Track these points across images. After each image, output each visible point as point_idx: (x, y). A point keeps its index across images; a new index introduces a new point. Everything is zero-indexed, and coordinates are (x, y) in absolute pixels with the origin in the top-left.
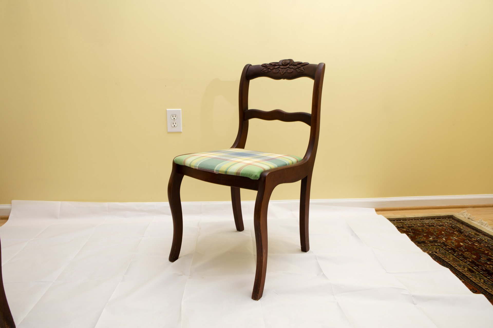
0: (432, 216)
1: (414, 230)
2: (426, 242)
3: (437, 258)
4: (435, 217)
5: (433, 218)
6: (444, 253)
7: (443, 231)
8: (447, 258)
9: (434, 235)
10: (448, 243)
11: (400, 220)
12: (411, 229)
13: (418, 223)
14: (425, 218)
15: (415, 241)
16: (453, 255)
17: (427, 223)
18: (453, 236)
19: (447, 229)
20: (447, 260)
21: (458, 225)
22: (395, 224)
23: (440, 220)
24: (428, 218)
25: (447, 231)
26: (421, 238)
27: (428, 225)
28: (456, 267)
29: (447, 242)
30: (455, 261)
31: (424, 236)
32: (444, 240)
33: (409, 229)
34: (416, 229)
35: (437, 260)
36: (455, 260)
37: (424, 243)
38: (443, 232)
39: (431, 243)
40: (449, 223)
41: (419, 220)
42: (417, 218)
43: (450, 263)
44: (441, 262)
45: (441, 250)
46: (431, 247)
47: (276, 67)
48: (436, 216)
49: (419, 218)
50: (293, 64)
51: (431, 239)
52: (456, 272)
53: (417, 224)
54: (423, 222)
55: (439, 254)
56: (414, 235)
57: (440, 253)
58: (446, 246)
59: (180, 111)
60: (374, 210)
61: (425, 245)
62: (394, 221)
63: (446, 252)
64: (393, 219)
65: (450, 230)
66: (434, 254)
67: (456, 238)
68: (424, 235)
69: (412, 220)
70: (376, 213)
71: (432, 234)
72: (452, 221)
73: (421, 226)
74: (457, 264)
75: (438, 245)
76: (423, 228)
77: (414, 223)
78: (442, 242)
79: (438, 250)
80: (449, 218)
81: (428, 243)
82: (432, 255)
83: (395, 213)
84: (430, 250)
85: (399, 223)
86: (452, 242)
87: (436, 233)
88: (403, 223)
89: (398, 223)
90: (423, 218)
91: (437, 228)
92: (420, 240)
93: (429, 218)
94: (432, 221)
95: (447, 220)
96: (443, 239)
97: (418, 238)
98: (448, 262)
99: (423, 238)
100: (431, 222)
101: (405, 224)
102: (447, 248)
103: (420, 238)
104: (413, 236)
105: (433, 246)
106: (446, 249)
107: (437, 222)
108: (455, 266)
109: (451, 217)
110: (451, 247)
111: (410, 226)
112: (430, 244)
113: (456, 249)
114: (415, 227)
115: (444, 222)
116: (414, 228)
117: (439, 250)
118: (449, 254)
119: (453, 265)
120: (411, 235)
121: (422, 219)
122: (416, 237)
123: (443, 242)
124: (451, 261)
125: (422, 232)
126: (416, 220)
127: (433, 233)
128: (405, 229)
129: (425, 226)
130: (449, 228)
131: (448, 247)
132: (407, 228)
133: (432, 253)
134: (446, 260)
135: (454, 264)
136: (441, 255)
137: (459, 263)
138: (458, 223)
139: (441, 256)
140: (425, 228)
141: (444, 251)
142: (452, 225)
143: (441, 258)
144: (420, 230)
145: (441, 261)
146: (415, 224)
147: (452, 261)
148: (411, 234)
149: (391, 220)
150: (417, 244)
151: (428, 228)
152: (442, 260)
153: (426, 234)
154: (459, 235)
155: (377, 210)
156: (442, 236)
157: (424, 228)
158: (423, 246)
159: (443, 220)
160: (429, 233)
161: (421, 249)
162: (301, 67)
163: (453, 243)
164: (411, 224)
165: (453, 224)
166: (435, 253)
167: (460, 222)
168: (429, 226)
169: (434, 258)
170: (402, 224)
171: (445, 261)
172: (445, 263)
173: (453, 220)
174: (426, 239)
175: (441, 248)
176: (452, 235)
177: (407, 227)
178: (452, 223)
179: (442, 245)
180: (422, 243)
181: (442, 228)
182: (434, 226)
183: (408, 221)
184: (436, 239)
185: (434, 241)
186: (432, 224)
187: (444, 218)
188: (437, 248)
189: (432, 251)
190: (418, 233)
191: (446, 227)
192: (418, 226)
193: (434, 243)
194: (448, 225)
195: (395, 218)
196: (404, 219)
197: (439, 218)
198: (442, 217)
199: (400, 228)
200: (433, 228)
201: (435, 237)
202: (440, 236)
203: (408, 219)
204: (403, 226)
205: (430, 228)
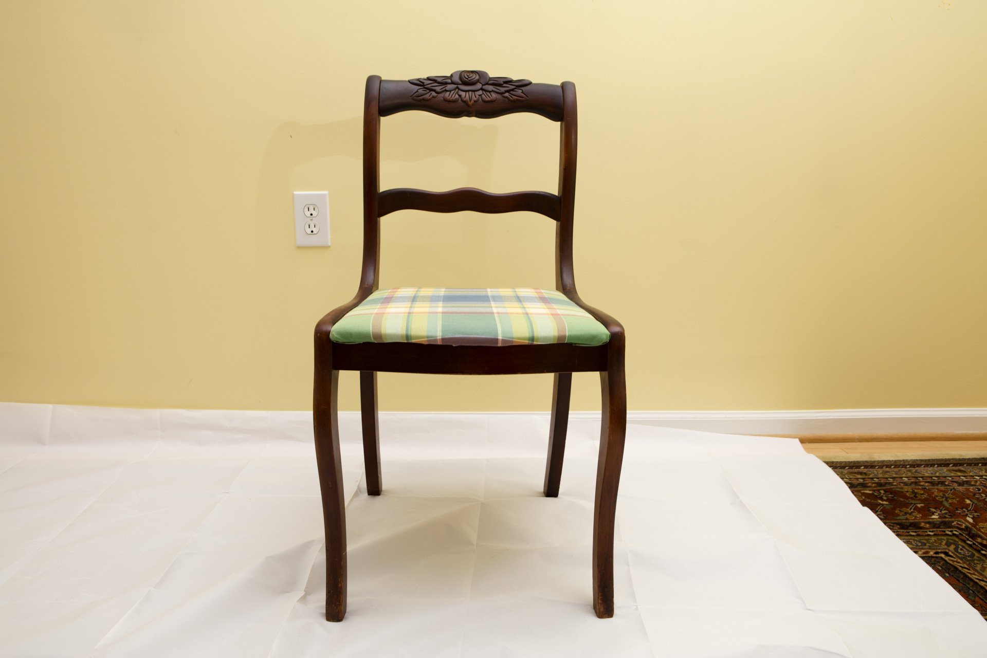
0: (941, 458)
1: (891, 494)
2: (923, 524)
3: (949, 569)
4: (948, 462)
5: (943, 462)
6: (969, 556)
7: (968, 498)
8: (977, 571)
9: (944, 506)
10: (979, 530)
11: (859, 467)
12: (886, 491)
13: (904, 475)
14: (922, 463)
15: (892, 521)
17: (927, 475)
19: (980, 493)
20: (977, 577)
22: (844, 475)
23: (961, 468)
24: (929, 463)
25: (978, 499)
26: (910, 514)
27: (928, 482)
29: (976, 528)
31: (916, 509)
32: (971, 520)
33: (879, 490)
34: (898, 491)
35: (950, 574)
37: (917, 529)
38: (968, 502)
39: (934, 527)
40: (984, 477)
41: (906, 468)
42: (901, 463)
44: (959, 581)
45: (960, 547)
46: (933, 539)
47: (449, 87)
48: (952, 457)
49: (906, 463)
50: (490, 82)
51: (935, 517)
54: (916, 472)
55: (955, 560)
56: (892, 506)
57: (957, 556)
58: (973, 536)
59: (324, 195)
61: (918, 533)
62: (843, 467)
63: (973, 555)
64: (841, 463)
66: (942, 558)
68: (917, 507)
69: (889, 466)
71: (938, 505)
73: (912, 483)
75: (954, 535)
77: (894, 476)
78: (964, 527)
79: (952, 547)
81: (927, 529)
82: (935, 561)
83: (847, 449)
84: (930, 548)
85: (855, 473)
87: (950, 501)
88: (865, 474)
89: (852, 473)
90: (918, 463)
91: (954, 488)
92: (907, 519)
93: (934, 463)
94: (940, 470)
95: (981, 470)
96: (968, 518)
97: (901, 514)
98: (977, 581)
99: (914, 514)
100: (937, 474)
101: (871, 476)
102: (977, 542)
103: (906, 513)
104: (888, 507)
105: (940, 538)
106: (974, 546)
107: (952, 474)
111: (883, 481)
112: (931, 530)
114: (895, 485)
115: (971, 474)
116: (892, 488)
117: (954, 549)
118: (983, 560)
120: (883, 505)
121: (915, 464)
122: (897, 511)
123: (967, 527)
125: (912, 498)
126: (899, 467)
127: (943, 501)
128: (870, 490)
129: (922, 484)
130: (983, 490)
131: (979, 540)
132: (875, 487)
133: (935, 555)
134: (974, 577)
136: (959, 563)
139: (959, 564)
140: (920, 487)
141: (968, 550)
143: (960, 568)
144: (908, 494)
145: (959, 577)
146: (897, 477)
148: (885, 503)
149: (836, 466)
150: (898, 530)
151: (929, 490)
152: (962, 576)
153: (923, 505)
156: (964, 509)
157: (918, 489)
158: (914, 536)
159: (969, 469)
160: (932, 503)
161: (907, 543)
162: (515, 88)
164: (887, 476)
166: (943, 556)
168: (933, 483)
169: (940, 568)
170: (863, 476)
171: (971, 580)
172: (969, 584)
174: (922, 518)
175: (960, 543)
177: (874, 485)
179: (964, 535)
180: (911, 528)
181: (966, 489)
182: (946, 485)
183: (878, 468)
184: (950, 518)
185: (943, 524)
186: (941, 478)
187: (973, 465)
188: (951, 541)
189: (937, 549)
190: (902, 501)
191: (978, 488)
192: (902, 483)
193: (942, 528)
194: (981, 483)
195: (845, 462)
196: (869, 464)
197: (958, 463)
198: (969, 462)
199: (856, 486)
200: (943, 489)
201: (946, 511)
202: (959, 512)
203: (877, 466)
204: (865, 482)
205: (934, 489)
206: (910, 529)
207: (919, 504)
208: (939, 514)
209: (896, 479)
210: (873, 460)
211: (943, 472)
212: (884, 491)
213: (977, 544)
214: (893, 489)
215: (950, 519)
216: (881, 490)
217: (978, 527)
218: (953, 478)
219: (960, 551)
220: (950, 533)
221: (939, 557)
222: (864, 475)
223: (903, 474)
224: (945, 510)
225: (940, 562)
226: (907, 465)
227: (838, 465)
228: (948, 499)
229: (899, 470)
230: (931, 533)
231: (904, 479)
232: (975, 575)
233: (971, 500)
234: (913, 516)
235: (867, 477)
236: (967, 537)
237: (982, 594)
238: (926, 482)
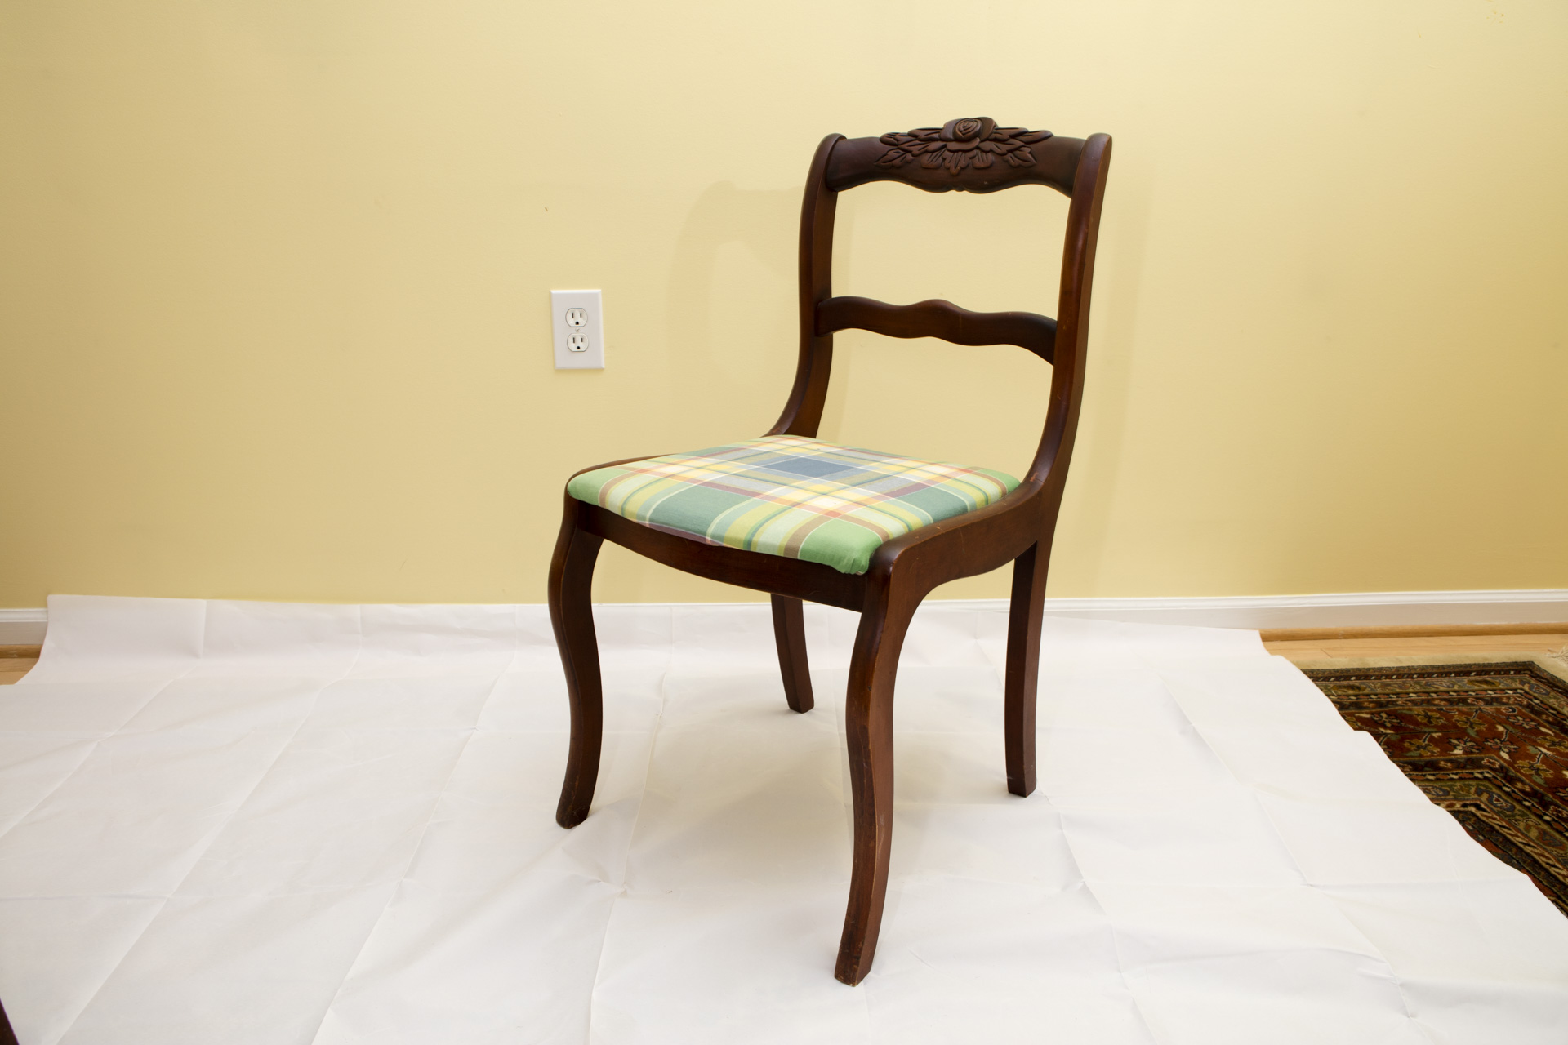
0: (1459, 663)
1: (1397, 718)
2: (1442, 764)
3: (1483, 830)
4: (1468, 669)
5: (1461, 669)
6: (1508, 810)
7: (1500, 724)
8: (1519, 831)
9: (1469, 736)
10: (1518, 771)
11: (1348, 678)
12: (1388, 714)
13: (1411, 690)
14: (1434, 671)
15: (1401, 759)
16: (1540, 817)
17: (1442, 688)
18: (1535, 744)
19: (1515, 716)
20: (1520, 840)
21: (1552, 702)
22: (1330, 690)
23: (1487, 677)
24: (1444, 671)
25: (1513, 725)
26: (1425, 748)
27: (1445, 700)
28: (1553, 869)
29: (1514, 768)
30: (1549, 845)
31: (1432, 740)
32: (1506, 757)
33: (1379, 713)
34: (1406, 714)
35: (1484, 837)
36: (1548, 838)
37: (1436, 770)
38: (1500, 728)
39: (1458, 768)
40: (1519, 691)
41: (1412, 678)
42: (1406, 671)
43: (1528, 849)
45: (1495, 796)
46: (1458, 784)
49: (1413, 672)
51: (1458, 752)
52: (1554, 886)
53: (1408, 693)
54: (1427, 684)
55: (1490, 815)
56: (1398, 736)
57: (1491, 809)
58: (1512, 780)
60: (1256, 635)
61: (1438, 777)
62: (1327, 679)
63: (1513, 808)
64: (1324, 671)
65: (1525, 717)
66: (1472, 813)
67: (1548, 750)
68: (1432, 737)
69: (1389, 676)
70: (1265, 647)
71: (1461, 735)
72: (1529, 683)
73: (1423, 701)
74: (1554, 856)
75: (1486, 778)
76: (1430, 710)
77: (1398, 690)
78: (1497, 767)
79: (1485, 797)
80: (1518, 672)
81: (1449, 770)
82: (1463, 817)
83: (1329, 649)
84: (1456, 798)
85: (1345, 687)
86: (1532, 765)
87: (1476, 728)
88: (1358, 688)
89: (1339, 687)
90: (1429, 670)
91: (1480, 709)
92: (1421, 756)
93: (1450, 670)
94: (1458, 682)
95: (1514, 680)
96: (1502, 754)
97: (1412, 749)
98: (1521, 846)
99: (1430, 748)
100: (1456, 688)
101: (1366, 691)
102: (1517, 789)
103: (1419, 747)
104: (1393, 739)
105: (1467, 783)
106: (1513, 794)
107: (1476, 688)
108: (1551, 862)
109: (1526, 669)
110: (1532, 788)
111: (1383, 699)
112: (1455, 772)
113: (1551, 796)
114: (1401, 705)
115: (1501, 687)
116: (1396, 710)
117: (1487, 799)
118: (1527, 815)
119: (1542, 860)
120: (1386, 734)
121: (1425, 673)
122: (1406, 744)
123: (1502, 767)
124: (1532, 844)
125: (1425, 725)
127: (1466, 728)
128: (1367, 713)
129: (1437, 702)
130: (1520, 711)
131: (1519, 785)
132: (1373, 708)
133: (1462, 809)
134: (1516, 840)
135: (1546, 854)
136: (1495, 819)
137: (1562, 852)
138: (1552, 693)
139: (1496, 822)
140: (1435, 708)
142: (1531, 700)
143: (1497, 828)
144: (1419, 719)
145: (1497, 840)
146: (1402, 693)
147: (1538, 845)
148: (1389, 731)
149: (1318, 677)
150: (1411, 770)
151: (1447, 712)
152: (1501, 839)
153: (1440, 734)
154: (1557, 740)
155: (1267, 638)
156: (1496, 740)
157: (1432, 710)
158: (1432, 780)
159: (1497, 679)
160: (1453, 732)
161: (1426, 791)
163: (1538, 769)
164: (1388, 691)
165: (1536, 695)
166: (1473, 809)
167: (1560, 688)
168: (1450, 702)
169: (1471, 828)
170: (1356, 692)
171: (1513, 844)
172: (1511, 850)
173: (1533, 681)
174: (1440, 754)
175: (1494, 790)
176: (1533, 737)
177: (1371, 705)
178: (1531, 692)
179: (1499, 778)
180: (1427, 769)
181: (1497, 709)
182: (1468, 704)
183: (1375, 679)
184: (1478, 753)
185: (1469, 762)
186: (1462, 693)
187: (1502, 673)
188: (1482, 788)
189: (1464, 800)
190: (1412, 729)
191: (1511, 708)
192: (1409, 701)
193: (1468, 769)
194: (1516, 700)
195: (1330, 670)
196: (1361, 673)
197: (1483, 671)
198: (1496, 669)
199: (1347, 708)
200: (1466, 710)
201: (1473, 744)
202: (1489, 744)
203: (1374, 675)
204: (1359, 700)
205: (1453, 709)
206: (1427, 771)
207: (1436, 732)
208: (1463, 748)
209: (1400, 695)
210: (1367, 667)
211: (1464, 685)
212: (1387, 714)
213: (1517, 791)
214: (1399, 711)
215: (1478, 755)
216: (1382, 712)
217: (1516, 766)
218: (1478, 692)
219: (1495, 802)
220: (1480, 776)
221: (1468, 811)
222: (1357, 690)
223: (1409, 688)
224: (1470, 741)
225: (1469, 819)
226: (1413, 674)
227: (1320, 675)
228: (1474, 725)
229: (1404, 682)
230: (1455, 777)
231: (1411, 695)
232: (1518, 837)
233: (1504, 727)
234: (1429, 751)
235: (1361, 693)
236: (1503, 781)
237: (1529, 866)
238: (1441, 700)
